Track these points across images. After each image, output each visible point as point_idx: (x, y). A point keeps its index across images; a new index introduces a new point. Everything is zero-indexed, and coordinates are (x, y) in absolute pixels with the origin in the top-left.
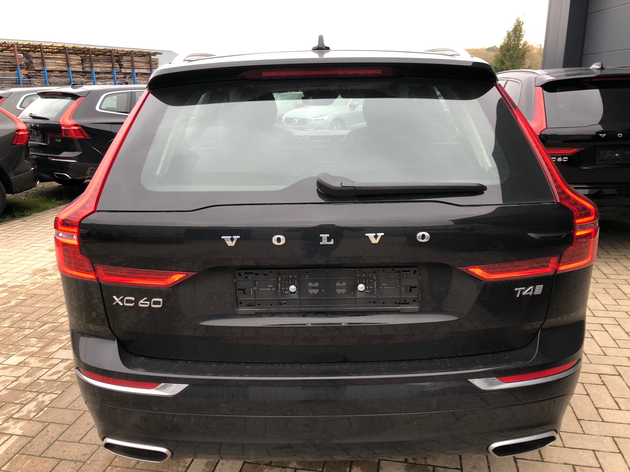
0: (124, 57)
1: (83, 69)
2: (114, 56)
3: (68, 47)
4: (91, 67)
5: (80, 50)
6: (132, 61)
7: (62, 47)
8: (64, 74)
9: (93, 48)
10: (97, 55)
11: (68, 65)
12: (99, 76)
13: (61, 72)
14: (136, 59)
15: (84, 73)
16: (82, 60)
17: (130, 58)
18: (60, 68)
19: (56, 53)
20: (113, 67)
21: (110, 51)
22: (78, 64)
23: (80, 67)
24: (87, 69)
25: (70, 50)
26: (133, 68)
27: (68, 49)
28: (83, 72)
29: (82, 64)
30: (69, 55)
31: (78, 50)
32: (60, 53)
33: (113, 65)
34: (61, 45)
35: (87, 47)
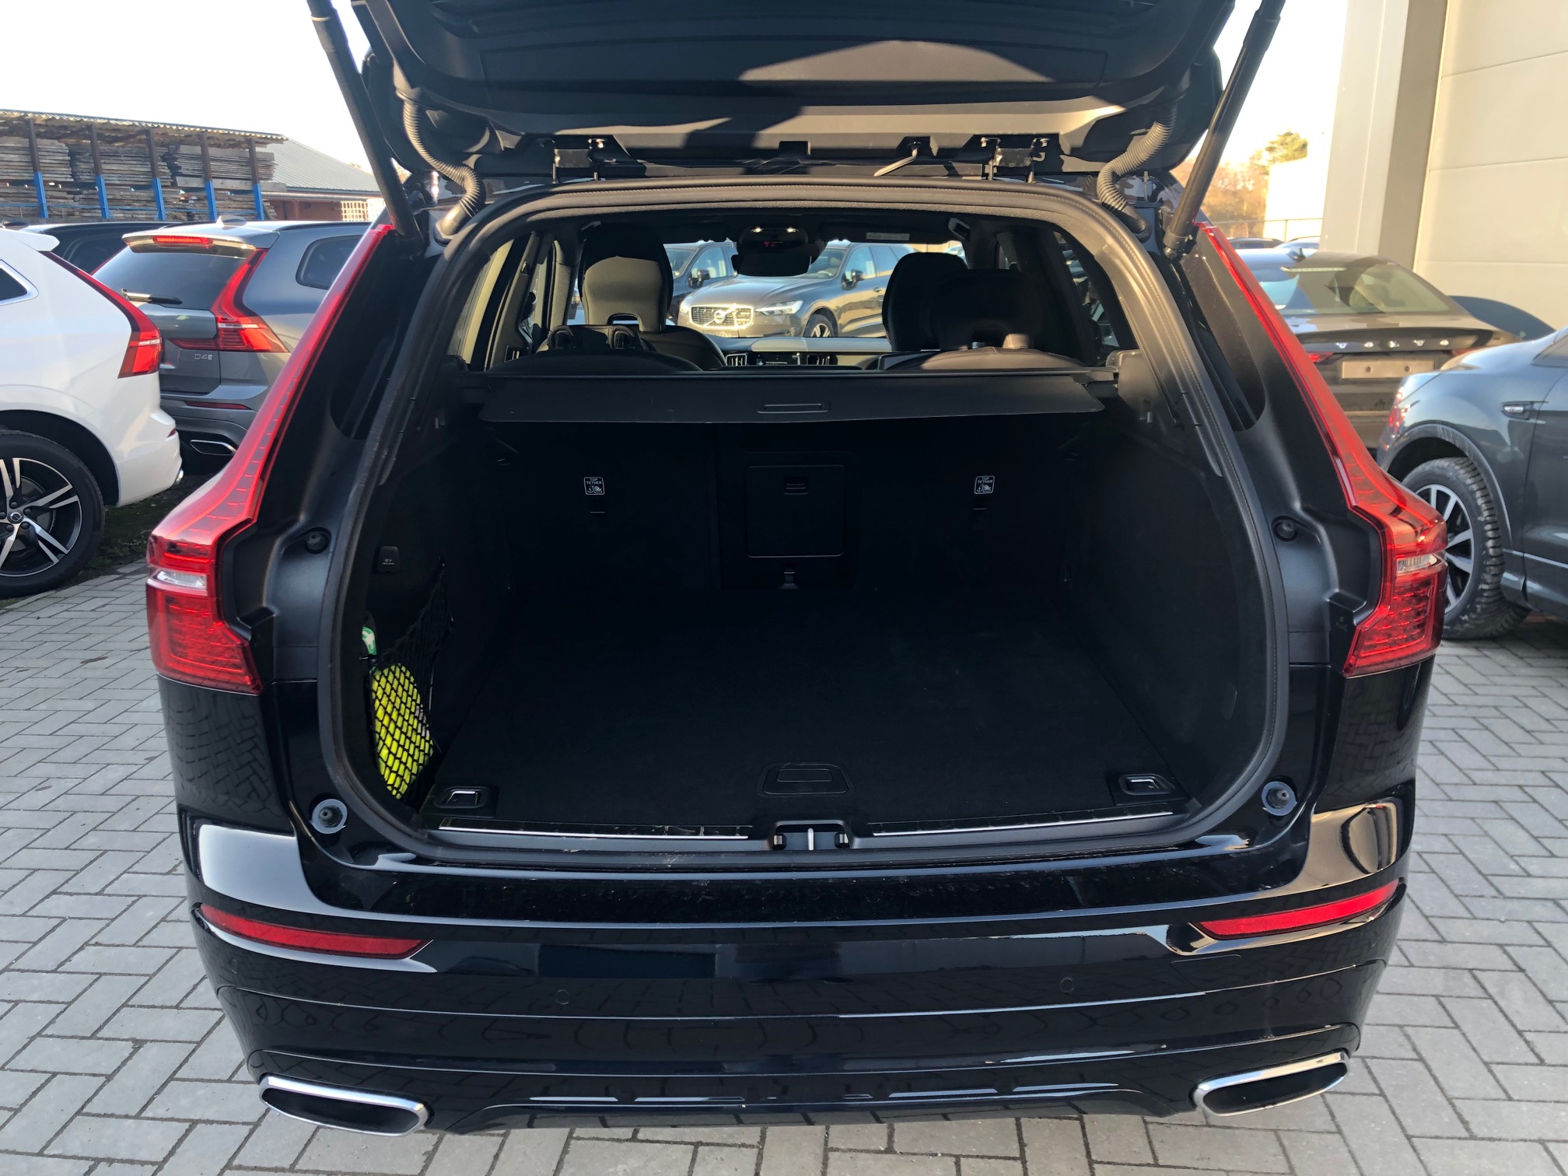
29: (72, 163)
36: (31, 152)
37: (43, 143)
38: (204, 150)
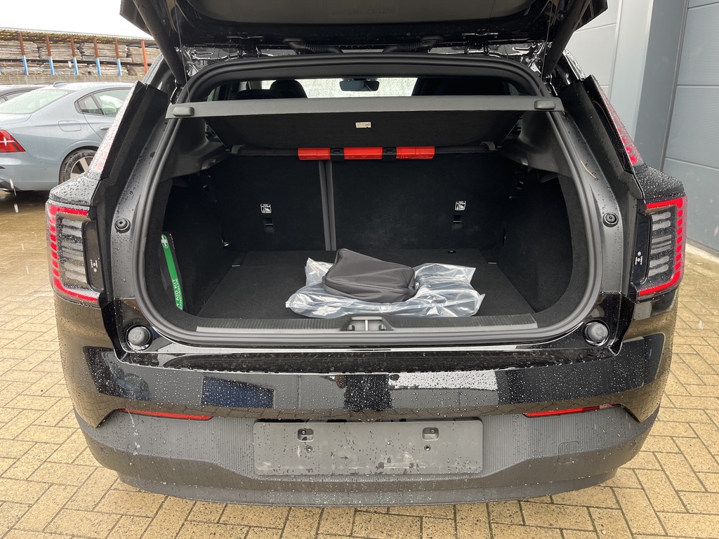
0: (86, 44)
1: (39, 57)
2: (75, 42)
3: (22, 33)
4: (49, 55)
5: (36, 36)
6: (95, 48)
7: (16, 32)
8: (18, 63)
9: (52, 33)
10: (56, 42)
11: (23, 53)
12: (58, 64)
13: (14, 60)
14: (100, 46)
15: (41, 62)
16: (38, 48)
17: (93, 45)
18: (13, 57)
19: (10, 40)
20: (74, 55)
21: (69, 37)
22: (33, 52)
23: (37, 55)
24: (44, 58)
25: (24, 36)
26: (97, 55)
27: (23, 36)
28: (39, 61)
30: (24, 42)
31: (34, 36)
32: (14, 40)
33: (73, 52)
34: (13, 31)
35: (43, 32)
36: (22, 47)
37: (26, 44)
38: (95, 45)
